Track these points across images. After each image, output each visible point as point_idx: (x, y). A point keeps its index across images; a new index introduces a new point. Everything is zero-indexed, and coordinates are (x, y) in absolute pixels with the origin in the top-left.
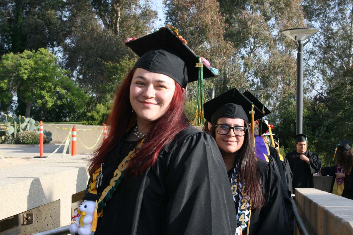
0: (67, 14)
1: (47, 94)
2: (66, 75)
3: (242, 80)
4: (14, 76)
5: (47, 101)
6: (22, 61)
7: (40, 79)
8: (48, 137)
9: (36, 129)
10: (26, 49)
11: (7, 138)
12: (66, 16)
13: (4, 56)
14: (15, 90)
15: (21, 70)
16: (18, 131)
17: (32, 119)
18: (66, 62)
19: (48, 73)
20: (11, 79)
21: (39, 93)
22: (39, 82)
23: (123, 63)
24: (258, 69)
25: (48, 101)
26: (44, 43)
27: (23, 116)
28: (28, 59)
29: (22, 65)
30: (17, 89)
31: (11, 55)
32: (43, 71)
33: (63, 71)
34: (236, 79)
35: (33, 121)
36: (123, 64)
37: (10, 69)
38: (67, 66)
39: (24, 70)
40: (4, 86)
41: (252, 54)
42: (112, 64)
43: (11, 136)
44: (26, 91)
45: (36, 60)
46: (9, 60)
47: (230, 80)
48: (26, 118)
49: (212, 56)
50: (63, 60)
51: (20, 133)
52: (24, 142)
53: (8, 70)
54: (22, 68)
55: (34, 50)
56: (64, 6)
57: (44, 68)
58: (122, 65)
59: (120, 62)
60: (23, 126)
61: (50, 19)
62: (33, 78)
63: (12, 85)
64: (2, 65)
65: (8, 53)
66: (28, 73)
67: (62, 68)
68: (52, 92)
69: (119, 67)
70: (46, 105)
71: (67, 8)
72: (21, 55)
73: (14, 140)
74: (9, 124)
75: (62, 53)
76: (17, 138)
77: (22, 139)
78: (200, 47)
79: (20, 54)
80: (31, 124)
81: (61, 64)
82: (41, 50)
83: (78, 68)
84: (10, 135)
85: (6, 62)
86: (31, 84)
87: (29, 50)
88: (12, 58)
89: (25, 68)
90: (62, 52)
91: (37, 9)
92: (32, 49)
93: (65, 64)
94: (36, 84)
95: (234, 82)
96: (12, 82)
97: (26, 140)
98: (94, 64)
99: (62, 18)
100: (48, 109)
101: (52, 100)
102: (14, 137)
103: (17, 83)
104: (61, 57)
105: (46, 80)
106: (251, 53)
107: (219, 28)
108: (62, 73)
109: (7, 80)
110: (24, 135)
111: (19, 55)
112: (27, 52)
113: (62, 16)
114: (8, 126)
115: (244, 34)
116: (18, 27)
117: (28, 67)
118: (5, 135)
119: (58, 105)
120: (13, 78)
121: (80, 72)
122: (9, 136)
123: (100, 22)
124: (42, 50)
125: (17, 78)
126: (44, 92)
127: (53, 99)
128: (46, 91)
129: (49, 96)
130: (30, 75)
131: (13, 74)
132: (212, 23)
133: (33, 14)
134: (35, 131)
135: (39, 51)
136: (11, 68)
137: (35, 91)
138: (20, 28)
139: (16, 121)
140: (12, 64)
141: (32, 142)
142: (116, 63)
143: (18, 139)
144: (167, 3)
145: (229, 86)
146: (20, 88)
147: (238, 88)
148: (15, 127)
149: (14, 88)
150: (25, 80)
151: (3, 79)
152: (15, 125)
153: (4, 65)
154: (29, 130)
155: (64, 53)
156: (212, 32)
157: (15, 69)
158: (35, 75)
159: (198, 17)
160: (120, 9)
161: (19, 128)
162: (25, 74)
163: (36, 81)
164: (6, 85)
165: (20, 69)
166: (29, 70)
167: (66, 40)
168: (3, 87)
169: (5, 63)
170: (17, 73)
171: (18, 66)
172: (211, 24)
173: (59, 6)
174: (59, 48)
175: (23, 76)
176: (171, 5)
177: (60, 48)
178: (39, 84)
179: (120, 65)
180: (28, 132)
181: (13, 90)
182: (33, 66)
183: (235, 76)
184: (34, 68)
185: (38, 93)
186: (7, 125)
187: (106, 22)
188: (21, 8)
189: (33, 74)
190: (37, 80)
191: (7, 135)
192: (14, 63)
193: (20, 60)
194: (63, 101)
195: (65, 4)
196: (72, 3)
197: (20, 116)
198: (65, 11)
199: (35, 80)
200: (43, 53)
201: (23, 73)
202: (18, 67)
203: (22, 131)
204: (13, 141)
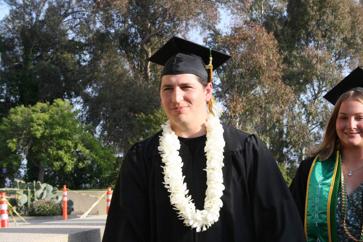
0: (88, 57)
1: (66, 155)
2: (88, 131)
3: (305, 132)
4: (25, 134)
5: (65, 164)
6: (33, 116)
7: (56, 136)
8: (70, 207)
9: (54, 198)
10: (39, 100)
11: (19, 209)
12: (85, 60)
13: (12, 110)
14: (26, 150)
15: (34, 126)
16: (32, 200)
17: (49, 185)
18: (87, 115)
19: (67, 129)
20: (20, 137)
21: (56, 154)
22: (55, 141)
23: (159, 114)
24: (325, 119)
25: (67, 164)
26: (59, 93)
27: (38, 182)
28: (42, 113)
29: (35, 120)
30: (28, 149)
31: (20, 108)
32: (61, 127)
33: (83, 127)
34: (298, 131)
35: (51, 188)
36: (159, 116)
37: (20, 126)
38: (88, 120)
39: (37, 126)
40: (12, 146)
41: (317, 100)
42: (144, 116)
43: (24, 206)
44: (39, 152)
45: (52, 114)
46: (19, 114)
47: (290, 132)
48: (42, 184)
49: (267, 103)
50: (83, 113)
51: (34, 202)
52: (40, 214)
53: (17, 126)
54: (35, 124)
55: (48, 101)
56: (84, 48)
57: (61, 123)
58: (157, 117)
59: (154, 113)
60: (38, 193)
61: (66, 64)
62: (48, 135)
63: (22, 145)
64: (9, 121)
65: (17, 106)
66: (41, 130)
67: (83, 122)
68: (71, 152)
69: (153, 119)
70: (64, 169)
71: (87, 50)
72: (33, 108)
73: (29, 211)
74: (22, 191)
75: (82, 105)
76: (31, 209)
77: (38, 210)
78: (252, 93)
79: (31, 106)
80: (48, 191)
81: (81, 118)
82: (57, 102)
83: (102, 122)
84: (22, 205)
85: (15, 117)
86: (45, 144)
87: (43, 101)
88: (21, 112)
89: (38, 123)
90: (81, 103)
91: (51, 52)
92: (46, 101)
93: (85, 118)
94: (52, 143)
95: (294, 135)
96: (22, 141)
97: (42, 211)
98: (121, 117)
99: (80, 63)
100: (67, 173)
101: (72, 162)
102: (28, 207)
103: (28, 142)
104: (81, 109)
105: (64, 138)
106: (315, 99)
107: (275, 70)
108: (83, 129)
109: (17, 139)
110: (40, 204)
111: (30, 108)
112: (39, 105)
113: (80, 60)
114: (20, 195)
115: (306, 75)
116: (28, 74)
117: (42, 122)
118: (17, 206)
119: (80, 168)
120: (23, 136)
121: (104, 128)
122: (21, 207)
123: (127, 66)
124: (59, 101)
125: (28, 136)
126: (61, 153)
127: (73, 160)
128: (65, 151)
129: (68, 157)
130: (44, 133)
131: (23, 131)
132: (267, 63)
133: (45, 58)
134: (54, 199)
135: (54, 102)
136: (21, 124)
137: (51, 151)
138: (30, 76)
139: (30, 188)
140: (22, 119)
141: (50, 213)
142: (150, 115)
143: (33, 210)
144: (208, 41)
145: (288, 139)
146: (33, 149)
147: (299, 142)
148: (29, 195)
149: (24, 148)
150: (38, 138)
151: (12, 138)
152: (29, 193)
153: (12, 121)
154: (45, 199)
155: (84, 104)
156: (267, 75)
157: (25, 125)
158: (50, 132)
159: (250, 56)
160: (151, 49)
161: (33, 196)
162: (39, 131)
163: (51, 140)
164: (16, 145)
165: (32, 125)
166: (43, 126)
167: (86, 88)
168: (12, 148)
169: (13, 119)
170: (27, 129)
171: (29, 121)
172: (265, 65)
173: (76, 48)
174: (77, 99)
175: (36, 133)
176: (212, 44)
177: (79, 99)
178: (55, 143)
179: (155, 117)
180: (45, 201)
181: (23, 151)
182: (48, 121)
183: (295, 128)
184: (48, 124)
185: (54, 153)
186: (19, 193)
187: (134, 65)
188: (31, 52)
189: (47, 131)
190: (53, 138)
191: (19, 205)
192: (25, 117)
193: (32, 114)
194: (86, 163)
195: (84, 45)
196: (94, 44)
197: (35, 182)
198: (83, 54)
199: (50, 138)
200: (60, 105)
201: (35, 130)
202: (30, 123)
203: (36, 199)
204: (27, 212)
